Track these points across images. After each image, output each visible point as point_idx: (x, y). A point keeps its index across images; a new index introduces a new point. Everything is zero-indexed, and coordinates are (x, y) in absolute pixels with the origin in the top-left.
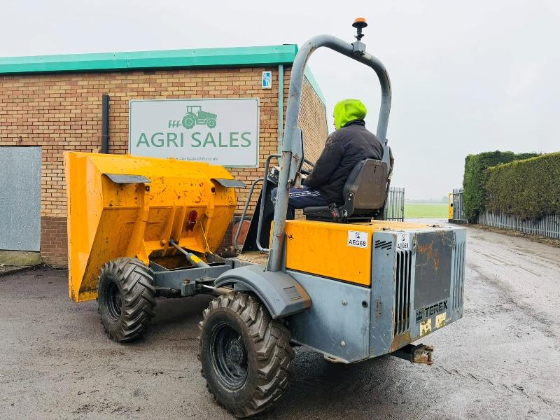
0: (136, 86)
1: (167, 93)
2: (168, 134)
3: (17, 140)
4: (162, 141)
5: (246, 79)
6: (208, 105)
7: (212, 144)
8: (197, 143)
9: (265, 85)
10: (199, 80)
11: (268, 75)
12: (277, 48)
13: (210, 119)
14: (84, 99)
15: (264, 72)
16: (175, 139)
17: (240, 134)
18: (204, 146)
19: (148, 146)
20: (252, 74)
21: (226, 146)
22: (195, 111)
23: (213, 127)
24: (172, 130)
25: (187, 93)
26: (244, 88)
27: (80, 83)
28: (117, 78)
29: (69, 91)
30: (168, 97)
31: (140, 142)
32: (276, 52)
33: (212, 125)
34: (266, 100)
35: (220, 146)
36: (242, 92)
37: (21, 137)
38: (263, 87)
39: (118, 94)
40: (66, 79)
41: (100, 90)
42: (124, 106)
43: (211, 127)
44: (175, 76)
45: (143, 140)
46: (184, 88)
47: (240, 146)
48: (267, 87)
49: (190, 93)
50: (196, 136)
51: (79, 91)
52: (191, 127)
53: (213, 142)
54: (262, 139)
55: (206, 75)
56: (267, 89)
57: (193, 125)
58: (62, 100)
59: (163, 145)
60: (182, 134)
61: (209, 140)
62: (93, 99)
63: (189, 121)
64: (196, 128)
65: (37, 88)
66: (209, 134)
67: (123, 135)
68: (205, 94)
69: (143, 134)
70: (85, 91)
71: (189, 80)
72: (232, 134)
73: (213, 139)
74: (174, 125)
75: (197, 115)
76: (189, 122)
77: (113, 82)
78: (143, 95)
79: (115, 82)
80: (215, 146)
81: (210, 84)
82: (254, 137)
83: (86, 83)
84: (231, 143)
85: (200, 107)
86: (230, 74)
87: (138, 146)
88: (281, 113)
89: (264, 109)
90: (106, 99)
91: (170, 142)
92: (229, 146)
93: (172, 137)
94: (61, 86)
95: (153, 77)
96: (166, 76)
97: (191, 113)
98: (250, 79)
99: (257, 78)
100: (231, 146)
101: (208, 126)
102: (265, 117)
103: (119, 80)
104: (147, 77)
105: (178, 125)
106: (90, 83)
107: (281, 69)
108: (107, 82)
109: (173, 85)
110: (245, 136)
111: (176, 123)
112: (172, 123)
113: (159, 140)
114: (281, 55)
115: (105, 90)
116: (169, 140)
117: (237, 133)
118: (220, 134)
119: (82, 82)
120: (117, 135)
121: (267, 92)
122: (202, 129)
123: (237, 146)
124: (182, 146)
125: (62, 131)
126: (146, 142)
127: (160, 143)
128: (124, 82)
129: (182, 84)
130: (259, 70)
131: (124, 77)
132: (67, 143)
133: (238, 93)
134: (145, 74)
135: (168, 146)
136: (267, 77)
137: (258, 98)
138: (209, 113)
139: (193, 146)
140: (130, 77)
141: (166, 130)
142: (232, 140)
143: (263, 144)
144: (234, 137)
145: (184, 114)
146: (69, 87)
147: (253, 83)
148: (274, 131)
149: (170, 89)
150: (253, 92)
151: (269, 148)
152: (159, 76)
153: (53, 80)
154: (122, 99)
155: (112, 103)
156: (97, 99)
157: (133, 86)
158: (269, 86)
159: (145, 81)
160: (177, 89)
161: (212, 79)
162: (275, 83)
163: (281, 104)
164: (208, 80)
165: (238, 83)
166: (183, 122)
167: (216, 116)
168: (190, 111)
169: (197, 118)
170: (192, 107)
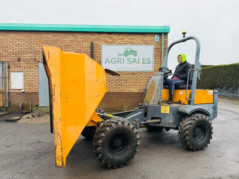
0: (104, 39)
1: (117, 42)
2: (118, 59)
4: (115, 61)
7: (135, 63)
8: (129, 62)
9: (156, 40)
10: (130, 38)
11: (158, 36)
12: (162, 27)
13: (135, 53)
14: (81, 43)
15: (156, 36)
16: (121, 60)
17: (146, 59)
18: (132, 63)
19: (110, 63)
20: (151, 36)
22: (129, 50)
23: (136, 56)
24: (119, 57)
25: (125, 43)
26: (148, 41)
27: (79, 37)
28: (96, 35)
29: (74, 40)
30: (118, 44)
31: (106, 62)
32: (162, 28)
33: (135, 55)
34: (156, 46)
35: (139, 63)
36: (147, 43)
38: (156, 41)
39: (96, 42)
40: (73, 34)
41: (88, 40)
42: (99, 47)
44: (120, 36)
45: (107, 61)
46: (124, 41)
48: (157, 41)
50: (129, 60)
51: (78, 40)
52: (127, 56)
53: (136, 62)
54: (155, 61)
55: (133, 36)
58: (71, 43)
59: (115, 63)
60: (123, 59)
61: (134, 61)
62: (85, 43)
63: (126, 54)
64: (129, 56)
65: (59, 38)
66: (134, 59)
67: (99, 59)
68: (133, 43)
69: (107, 59)
70: (81, 40)
71: (126, 38)
72: (143, 59)
74: (120, 55)
77: (94, 37)
78: (107, 43)
79: (95, 37)
82: (152, 60)
83: (81, 37)
85: (131, 48)
86: (143, 36)
87: (105, 63)
88: (163, 51)
89: (156, 49)
90: (92, 44)
91: (119, 62)
93: (119, 60)
94: (70, 37)
95: (111, 35)
96: (117, 36)
97: (127, 50)
98: (150, 38)
99: (153, 38)
100: (143, 63)
102: (156, 53)
103: (97, 36)
104: (109, 35)
105: (122, 55)
106: (84, 37)
107: (163, 34)
108: (91, 37)
109: (120, 39)
110: (148, 59)
111: (121, 54)
112: (119, 54)
113: (114, 61)
114: (164, 30)
116: (118, 61)
118: (139, 59)
119: (80, 36)
120: (96, 59)
121: (156, 43)
122: (132, 57)
123: (145, 63)
124: (123, 63)
126: (109, 62)
127: (114, 62)
128: (99, 37)
129: (123, 39)
130: (154, 35)
131: (99, 35)
134: (108, 34)
135: (118, 63)
136: (157, 38)
137: (153, 45)
138: (134, 51)
139: (128, 63)
140: (101, 35)
141: (117, 57)
142: (143, 61)
144: (144, 60)
145: (124, 51)
146: (74, 38)
147: (151, 39)
148: (160, 58)
149: (118, 41)
150: (151, 43)
151: (157, 64)
152: (114, 36)
153: (66, 35)
154: (98, 44)
155: (94, 45)
156: (87, 43)
157: (103, 39)
158: (158, 41)
159: (108, 37)
160: (121, 41)
161: (135, 38)
162: (160, 40)
163: (163, 48)
164: (134, 38)
165: (145, 39)
166: (124, 54)
167: (137, 52)
168: (126, 49)
169: (129, 53)
170: (127, 48)
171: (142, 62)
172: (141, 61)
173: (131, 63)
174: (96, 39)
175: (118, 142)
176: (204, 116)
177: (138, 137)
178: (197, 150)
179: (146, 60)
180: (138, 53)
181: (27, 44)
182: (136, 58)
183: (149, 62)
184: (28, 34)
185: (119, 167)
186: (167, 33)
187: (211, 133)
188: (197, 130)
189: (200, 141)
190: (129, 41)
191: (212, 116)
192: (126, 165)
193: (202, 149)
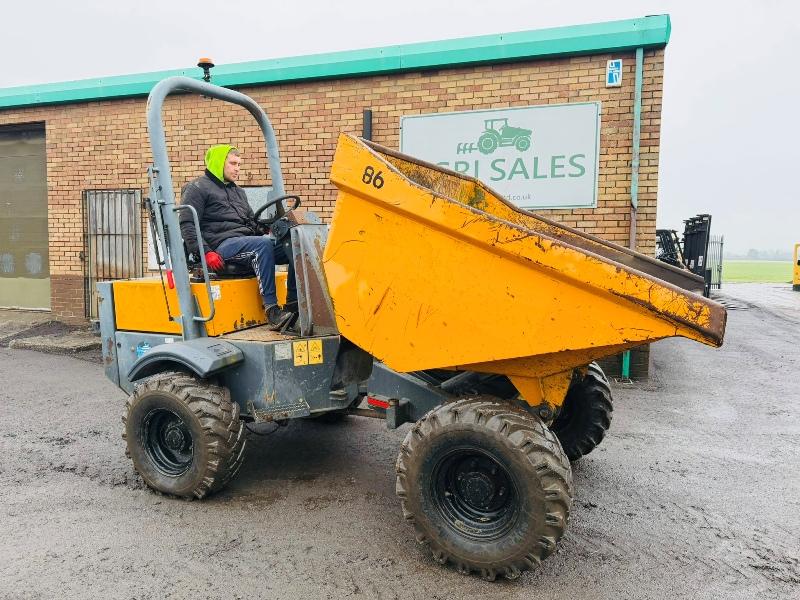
0: (409, 94)
1: (456, 103)
2: (457, 164)
3: (246, 178)
5: (580, 73)
6: (517, 117)
7: (522, 175)
8: (499, 175)
9: (611, 80)
10: (506, 80)
11: (617, 65)
12: (635, 22)
13: (520, 137)
14: (335, 118)
15: (609, 62)
16: (467, 168)
17: (568, 158)
18: (510, 178)
20: (590, 66)
21: (546, 177)
22: (498, 126)
24: (462, 157)
25: (485, 101)
26: (578, 87)
27: (329, 95)
28: (382, 84)
29: (313, 108)
30: (458, 108)
32: (635, 28)
34: (610, 104)
35: (535, 176)
36: (572, 94)
37: (250, 174)
38: (608, 84)
39: (383, 108)
40: (310, 90)
41: (358, 104)
42: (393, 126)
43: (522, 150)
44: (468, 76)
46: (480, 94)
47: (567, 175)
48: (615, 84)
49: (491, 100)
50: (498, 165)
51: (328, 107)
52: (491, 151)
53: (524, 171)
54: (604, 164)
55: (515, 72)
56: (613, 87)
57: (495, 147)
58: (304, 120)
60: (477, 163)
61: (519, 168)
62: (348, 117)
63: (488, 142)
64: (499, 152)
65: (270, 105)
66: (520, 160)
68: (514, 101)
70: (337, 105)
71: (489, 81)
72: (554, 158)
73: (523, 167)
74: (465, 149)
75: (501, 133)
76: (487, 144)
77: (375, 91)
78: (421, 107)
79: (380, 90)
80: (527, 177)
81: (522, 85)
82: (591, 162)
83: (337, 94)
84: (553, 171)
85: (506, 120)
86: (555, 68)
88: (638, 123)
89: (607, 118)
90: (369, 115)
92: (549, 175)
93: (462, 167)
94: (303, 100)
95: (435, 79)
96: (455, 78)
97: (492, 130)
98: (586, 73)
99: (601, 71)
100: (553, 176)
101: (518, 148)
102: (610, 131)
103: (385, 87)
104: (426, 80)
105: (471, 149)
106: (344, 93)
107: (640, 54)
108: (368, 91)
109: (465, 89)
110: (576, 160)
111: (468, 147)
112: (462, 147)
114: (644, 33)
115: (364, 104)
117: (564, 157)
118: (536, 159)
119: (331, 92)
121: (612, 91)
122: (508, 153)
123: (563, 176)
125: (305, 165)
128: (392, 90)
129: (478, 89)
130: (602, 58)
131: (392, 83)
132: (313, 182)
133: (567, 96)
134: (423, 77)
136: (614, 69)
137: (599, 103)
138: (519, 129)
139: (493, 179)
140: (401, 82)
141: (453, 157)
142: (554, 167)
143: (606, 171)
144: (558, 162)
145: (480, 131)
146: (314, 102)
147: (591, 79)
148: (624, 150)
149: (460, 96)
150: (590, 92)
151: (614, 177)
152: (445, 78)
153: (292, 91)
154: (390, 114)
155: (375, 121)
156: (353, 116)
157: (405, 95)
158: (618, 83)
159: (424, 87)
160: (470, 95)
161: (525, 78)
162: (628, 77)
163: (638, 109)
164: (519, 79)
165: (566, 81)
166: (479, 144)
167: (530, 132)
168: (489, 127)
169: (500, 137)
170: (492, 121)
171: (549, 174)
172: (544, 168)
173: (507, 176)
174: (383, 97)
179: (565, 162)
180: (532, 138)
181: (186, 132)
182: (528, 157)
183: (579, 171)
184: (189, 101)
186: (662, 46)
190: (500, 93)
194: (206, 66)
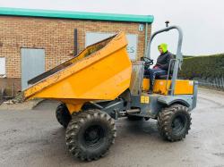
0: (88, 26)
10: (115, 26)
20: (135, 25)
28: (80, 22)
30: (102, 32)
34: (140, 35)
37: (34, 44)
38: (139, 30)
40: (56, 21)
42: (83, 34)
44: (105, 24)
47: (130, 52)
55: (117, 24)
77: (78, 24)
83: (65, 23)
88: (146, 40)
89: (139, 39)
90: (76, 31)
95: (95, 23)
102: (140, 42)
106: (68, 23)
107: (147, 24)
108: (75, 24)
110: (132, 48)
114: (148, 19)
115: (75, 27)
119: (63, 22)
130: (138, 24)
131: (83, 22)
134: (92, 22)
136: (141, 26)
137: (137, 35)
148: (143, 47)
150: (135, 32)
152: (98, 23)
153: (50, 20)
154: (82, 31)
155: (78, 32)
158: (142, 30)
159: (92, 25)
162: (144, 29)
163: (146, 37)
175: (94, 134)
176: (184, 107)
177: (115, 128)
178: (175, 141)
179: (129, 49)
181: (9, 29)
183: (133, 51)
185: (93, 159)
186: (151, 23)
187: (189, 124)
188: (177, 121)
189: (178, 132)
191: (191, 107)
192: (101, 157)
193: (179, 140)
194: (167, 23)
